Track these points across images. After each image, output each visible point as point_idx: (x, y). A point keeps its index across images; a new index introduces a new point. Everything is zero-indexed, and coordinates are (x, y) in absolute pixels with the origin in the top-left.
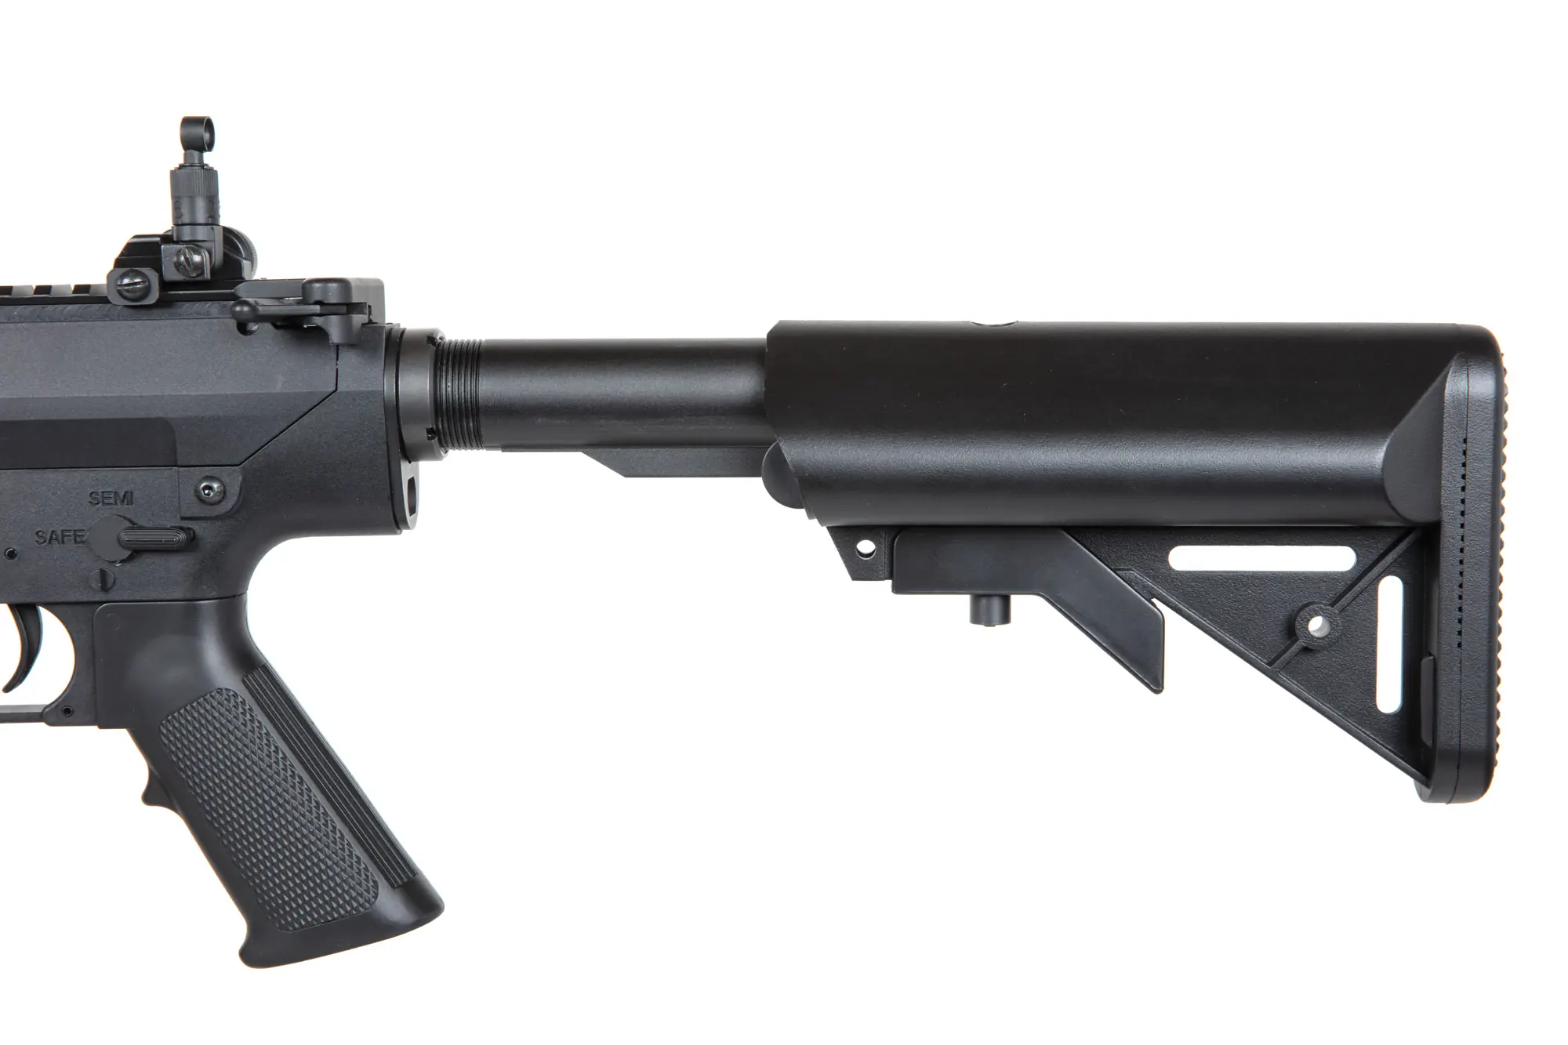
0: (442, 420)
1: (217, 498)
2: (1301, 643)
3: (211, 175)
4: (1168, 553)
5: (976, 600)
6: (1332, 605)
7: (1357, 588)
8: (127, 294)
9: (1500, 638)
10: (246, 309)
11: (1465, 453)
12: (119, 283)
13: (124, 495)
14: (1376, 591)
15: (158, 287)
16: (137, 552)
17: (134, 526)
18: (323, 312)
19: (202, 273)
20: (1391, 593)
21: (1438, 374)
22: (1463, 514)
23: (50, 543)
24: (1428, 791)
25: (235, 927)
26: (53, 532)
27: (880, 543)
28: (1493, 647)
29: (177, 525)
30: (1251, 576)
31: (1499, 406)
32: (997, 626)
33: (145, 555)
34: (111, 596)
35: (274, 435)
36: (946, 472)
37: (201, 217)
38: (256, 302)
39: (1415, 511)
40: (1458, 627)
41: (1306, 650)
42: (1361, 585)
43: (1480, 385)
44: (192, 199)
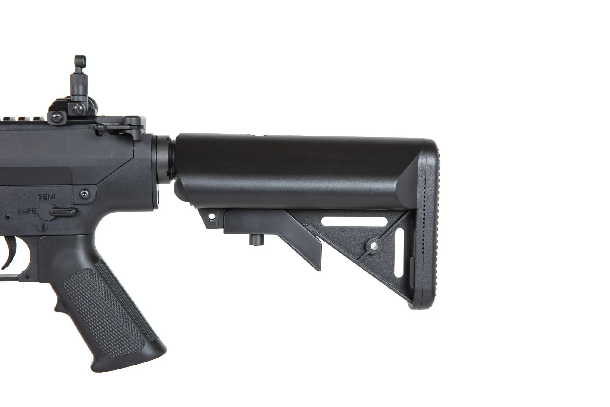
0: (172, 169)
1: (88, 197)
2: (368, 252)
3: (85, 77)
4: (321, 220)
5: (252, 236)
6: (379, 238)
7: (388, 233)
8: (55, 120)
9: (437, 251)
10: (102, 127)
11: (425, 184)
12: (52, 116)
13: (52, 196)
14: (395, 233)
15: (66, 118)
16: (56, 217)
17: (56, 207)
18: (131, 128)
19: (83, 113)
20: (400, 234)
21: (416, 155)
22: (424, 206)
23: (23, 213)
24: (412, 305)
25: (89, 357)
26: (24, 209)
27: (217, 215)
28: (434, 254)
29: (72, 207)
30: (351, 228)
31: (437, 167)
32: (259, 246)
33: (59, 218)
34: (47, 233)
35: (110, 173)
36: (241, 188)
37: (81, 92)
38: (106, 124)
39: (407, 205)
40: (422, 246)
41: (370, 254)
42: (390, 231)
43: (431, 161)
44: (78, 86)
